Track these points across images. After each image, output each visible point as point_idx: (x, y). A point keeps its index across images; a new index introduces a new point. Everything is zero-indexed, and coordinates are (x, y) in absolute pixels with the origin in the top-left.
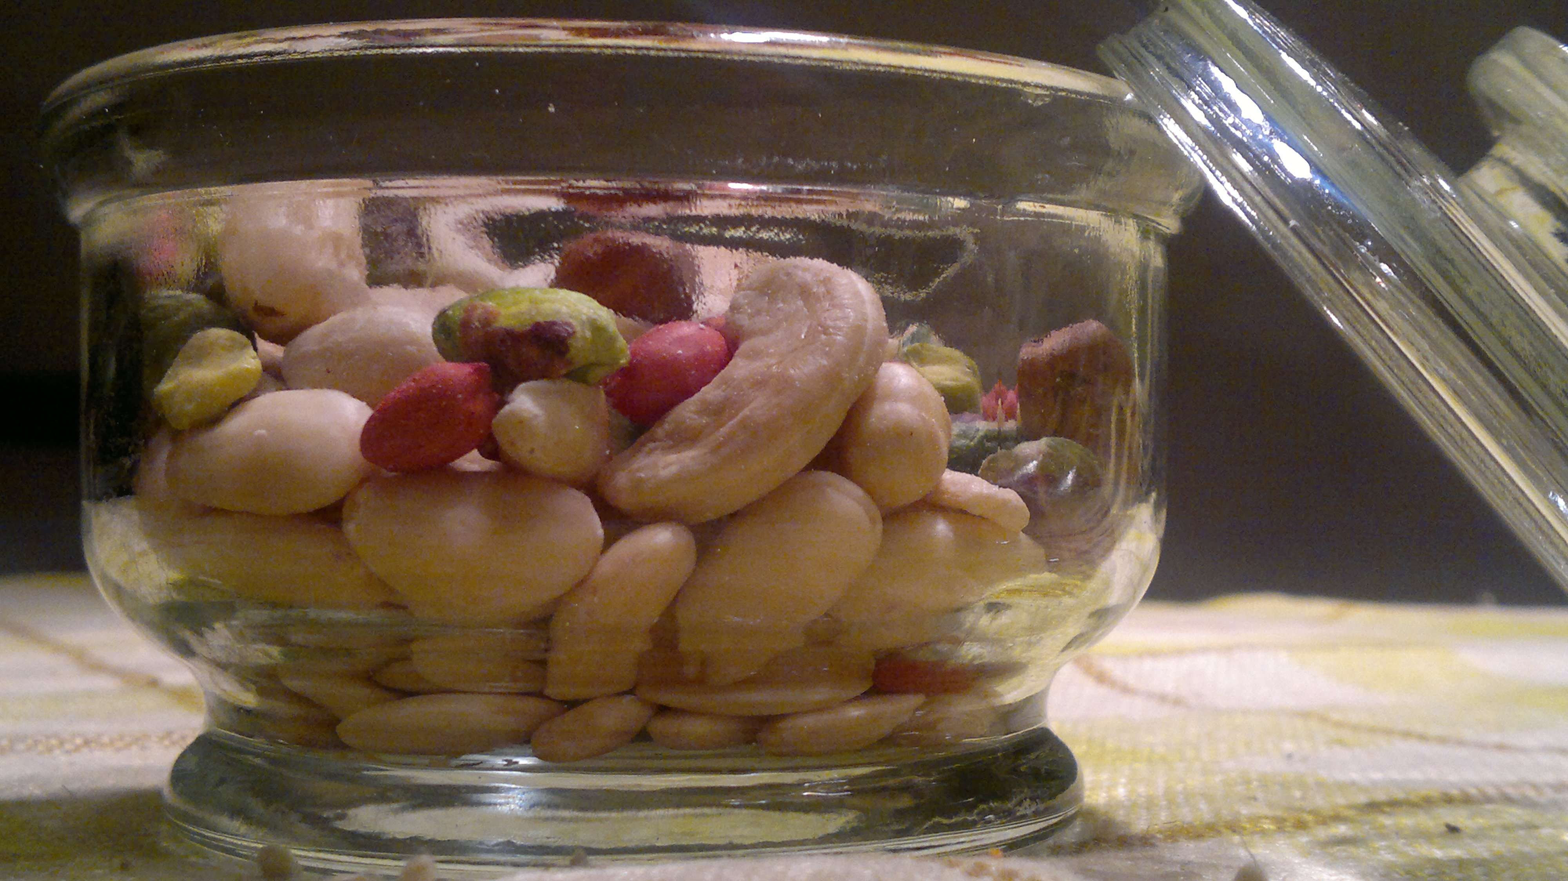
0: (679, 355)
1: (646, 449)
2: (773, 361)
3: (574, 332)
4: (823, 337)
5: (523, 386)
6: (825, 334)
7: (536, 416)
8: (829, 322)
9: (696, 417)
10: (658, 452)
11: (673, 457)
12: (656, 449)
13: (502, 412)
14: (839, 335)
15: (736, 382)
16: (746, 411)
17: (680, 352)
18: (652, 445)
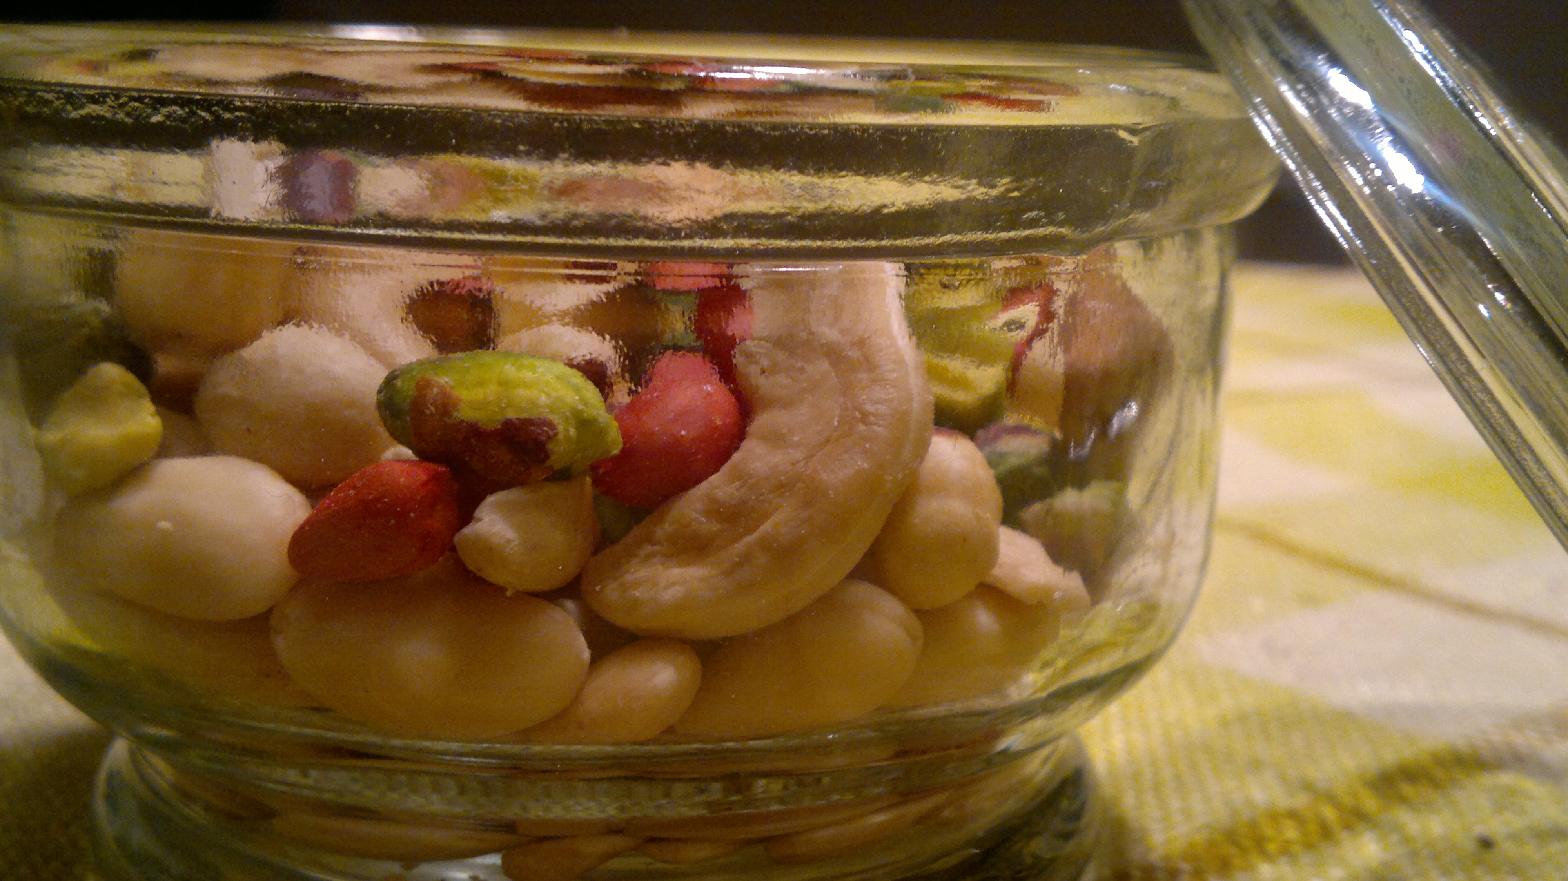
0: (682, 436)
1: (642, 553)
2: (799, 455)
3: (556, 435)
4: (862, 427)
5: (491, 499)
6: (865, 423)
7: (509, 541)
8: (869, 408)
9: (704, 520)
10: (656, 560)
11: (676, 572)
12: (653, 555)
13: (466, 530)
14: (880, 426)
15: (753, 480)
16: (766, 527)
17: (683, 433)
18: (649, 548)
